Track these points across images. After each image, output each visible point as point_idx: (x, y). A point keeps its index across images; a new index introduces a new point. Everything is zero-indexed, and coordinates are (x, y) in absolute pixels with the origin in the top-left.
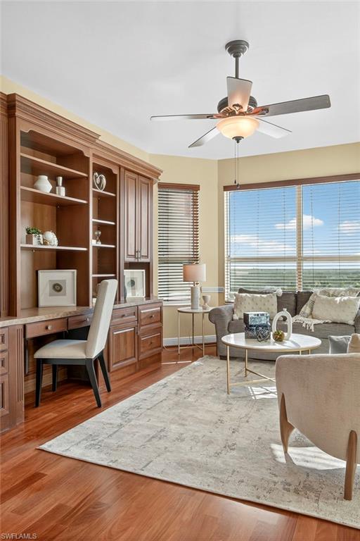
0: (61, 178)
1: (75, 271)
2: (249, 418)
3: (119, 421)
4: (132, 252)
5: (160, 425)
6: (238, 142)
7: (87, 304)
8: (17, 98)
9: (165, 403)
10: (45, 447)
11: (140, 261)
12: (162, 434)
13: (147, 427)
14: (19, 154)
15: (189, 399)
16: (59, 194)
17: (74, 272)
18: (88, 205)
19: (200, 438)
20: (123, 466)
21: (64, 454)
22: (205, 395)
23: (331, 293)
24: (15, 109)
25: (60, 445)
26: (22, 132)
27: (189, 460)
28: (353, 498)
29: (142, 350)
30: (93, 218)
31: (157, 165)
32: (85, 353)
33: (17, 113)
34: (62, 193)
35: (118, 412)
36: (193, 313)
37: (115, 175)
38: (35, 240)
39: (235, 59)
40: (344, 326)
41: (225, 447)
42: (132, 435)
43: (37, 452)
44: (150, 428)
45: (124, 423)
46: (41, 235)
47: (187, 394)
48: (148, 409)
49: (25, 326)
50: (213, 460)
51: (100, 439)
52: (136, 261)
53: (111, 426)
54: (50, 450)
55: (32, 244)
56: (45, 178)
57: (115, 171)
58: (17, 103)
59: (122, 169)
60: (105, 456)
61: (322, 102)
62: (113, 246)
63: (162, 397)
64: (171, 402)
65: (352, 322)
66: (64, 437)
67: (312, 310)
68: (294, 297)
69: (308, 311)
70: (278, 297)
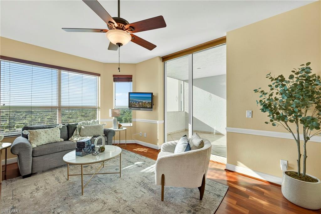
23: (86, 123)
67: (80, 133)
68: (66, 128)
69: (78, 133)
70: (60, 129)
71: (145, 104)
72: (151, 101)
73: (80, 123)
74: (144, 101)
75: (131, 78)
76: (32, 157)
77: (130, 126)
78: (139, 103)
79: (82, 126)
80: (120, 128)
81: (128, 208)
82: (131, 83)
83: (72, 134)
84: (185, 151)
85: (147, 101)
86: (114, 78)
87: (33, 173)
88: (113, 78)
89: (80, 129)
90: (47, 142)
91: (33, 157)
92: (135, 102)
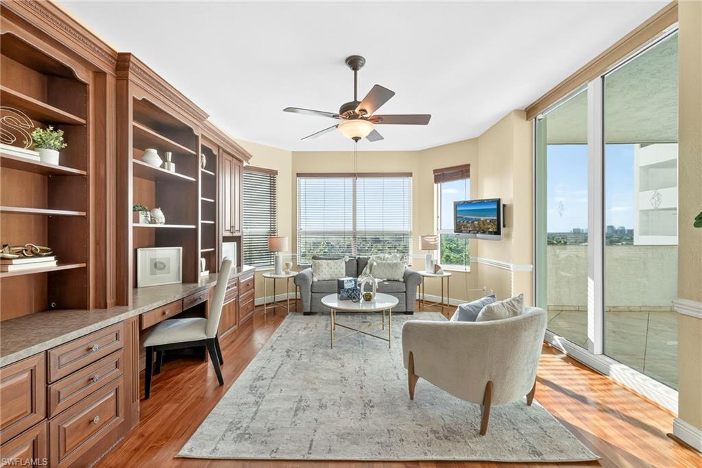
0: (170, 154)
1: (181, 248)
2: (364, 370)
3: (252, 399)
4: (228, 228)
5: (295, 394)
6: (356, 142)
7: (196, 281)
8: (132, 59)
9: (284, 368)
10: (184, 452)
11: (234, 235)
12: (303, 404)
13: (284, 399)
14: (132, 123)
15: (303, 360)
16: (168, 169)
17: (179, 249)
18: (197, 182)
19: (338, 400)
20: (288, 454)
21: (213, 456)
22: (314, 353)
23: (382, 257)
24: (128, 70)
25: (202, 446)
26: (134, 99)
27: (345, 428)
28: (487, 433)
29: (241, 316)
30: (202, 197)
31: (248, 150)
32: (206, 333)
33: (131, 76)
34: (171, 169)
35: (246, 387)
36: (275, 278)
37: (215, 156)
38: (142, 217)
39: (353, 72)
40: (397, 283)
41: (365, 406)
42: (275, 412)
43: (177, 463)
44: (286, 399)
45: (258, 400)
46: (148, 213)
47: (298, 355)
48: (273, 378)
49: (140, 316)
50: (364, 423)
51: (245, 425)
52: (231, 235)
53: (247, 406)
54: (194, 455)
55: (139, 223)
56: (154, 151)
57: (215, 152)
58: (131, 65)
59: (221, 151)
60: (262, 447)
61: (423, 119)
62: (212, 222)
63: (277, 362)
64: (289, 366)
65: (402, 280)
66: (201, 433)
67: (371, 271)
68: (355, 262)
69: (368, 271)
70: (346, 262)
71: (484, 225)
72: (495, 218)
73: (373, 257)
74: (482, 219)
75: (468, 171)
76: (310, 293)
77: (464, 271)
78: (473, 222)
79: (374, 261)
80: (438, 272)
81: (360, 383)
82: (468, 180)
83: (361, 272)
84: (459, 320)
85: (489, 218)
86: (435, 176)
87: (313, 311)
88: (433, 176)
89: (371, 266)
90: (329, 278)
91: (312, 292)
92: (465, 222)
